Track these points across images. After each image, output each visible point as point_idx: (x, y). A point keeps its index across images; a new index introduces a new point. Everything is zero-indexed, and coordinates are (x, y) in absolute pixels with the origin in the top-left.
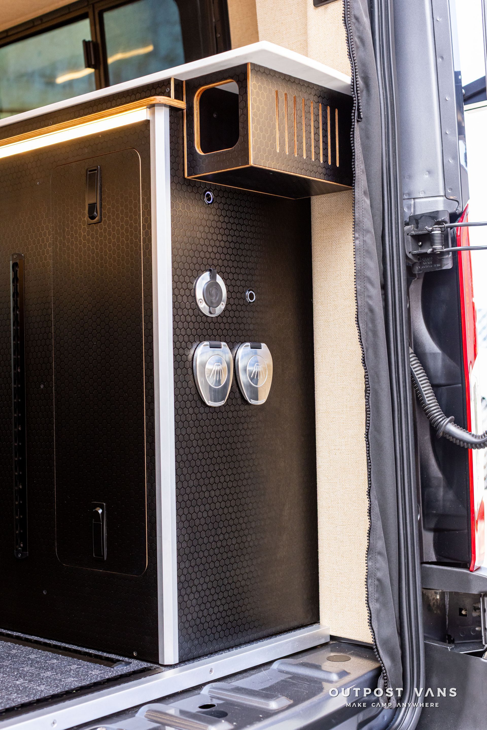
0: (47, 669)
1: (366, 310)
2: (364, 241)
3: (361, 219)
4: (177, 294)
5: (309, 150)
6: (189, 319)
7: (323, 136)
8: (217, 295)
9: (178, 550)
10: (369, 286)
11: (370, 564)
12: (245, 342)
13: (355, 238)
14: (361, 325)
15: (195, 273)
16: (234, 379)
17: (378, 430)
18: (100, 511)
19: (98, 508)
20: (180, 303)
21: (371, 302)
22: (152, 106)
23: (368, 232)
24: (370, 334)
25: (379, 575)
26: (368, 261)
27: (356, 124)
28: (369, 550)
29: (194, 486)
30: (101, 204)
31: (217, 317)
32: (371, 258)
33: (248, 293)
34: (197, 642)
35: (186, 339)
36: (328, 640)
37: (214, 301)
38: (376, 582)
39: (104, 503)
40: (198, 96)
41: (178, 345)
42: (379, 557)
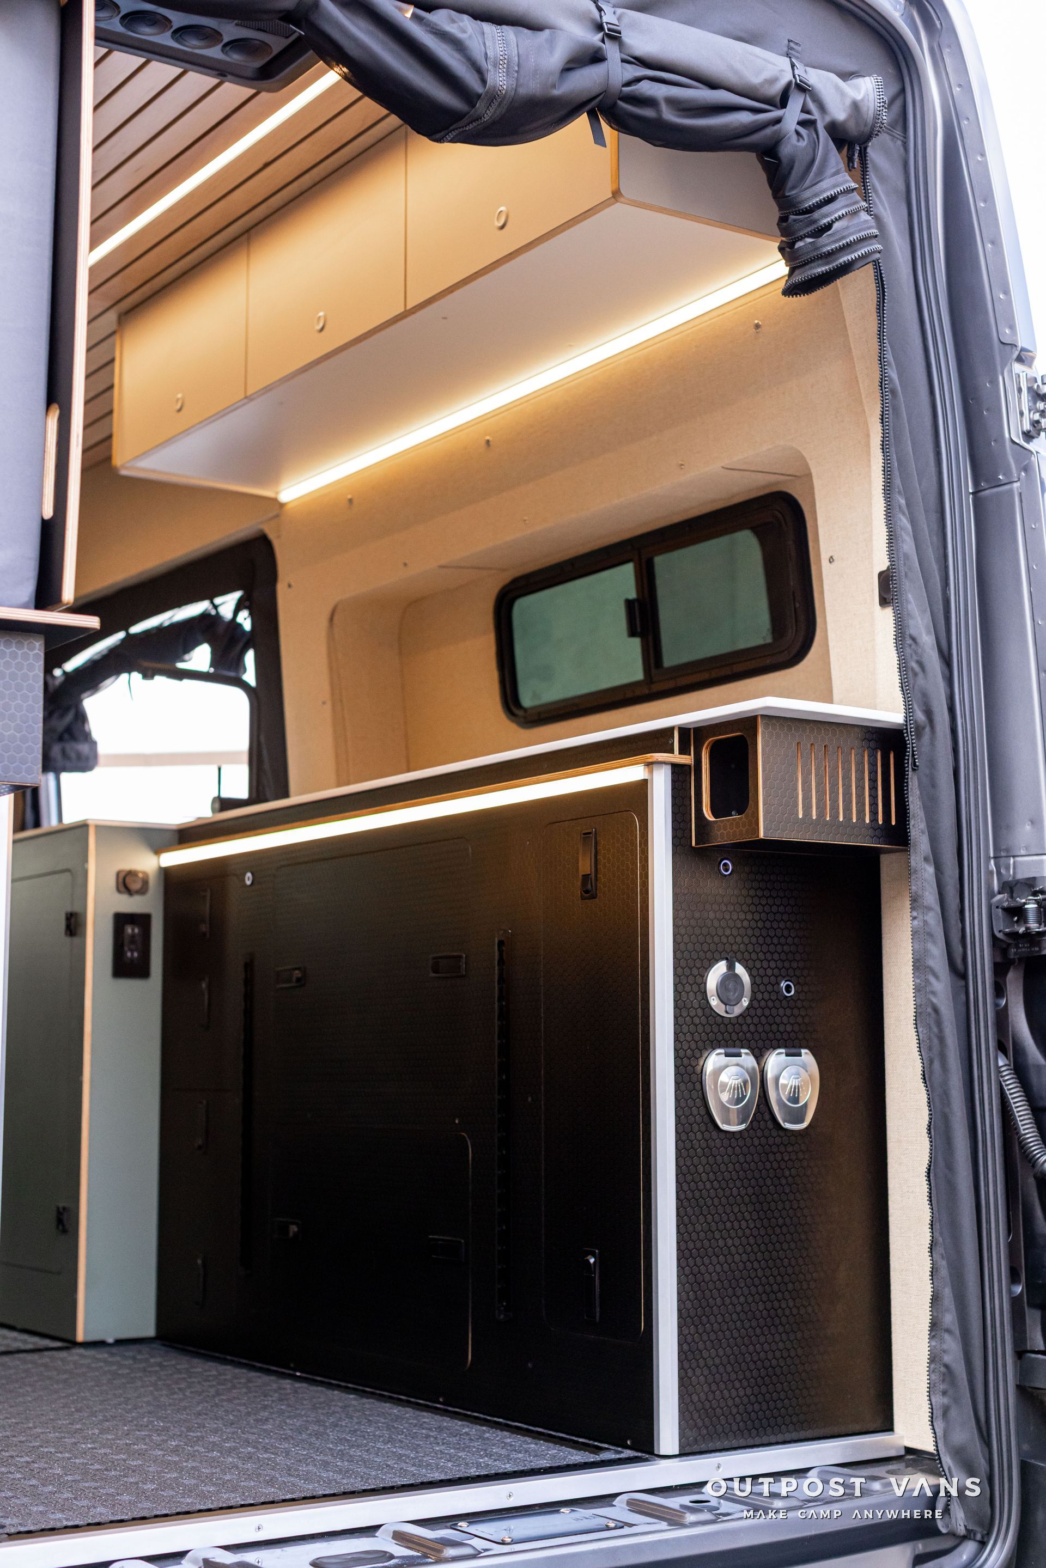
0: (520, 1452)
1: (929, 1010)
2: (925, 922)
3: (920, 893)
4: (680, 990)
5: (848, 809)
6: (697, 1021)
7: (869, 788)
8: (735, 990)
9: (679, 1311)
10: (932, 979)
11: (934, 1343)
12: (779, 1047)
13: (914, 918)
14: (920, 1030)
15: (706, 963)
16: (762, 1095)
17: (950, 1166)
18: (592, 1260)
19: (590, 1256)
20: (684, 1002)
21: (934, 1000)
22: (649, 765)
23: (929, 909)
24: (936, 1041)
25: (947, 1359)
26: (930, 946)
27: (910, 773)
28: (935, 1325)
29: (702, 1231)
30: (596, 876)
31: (737, 1017)
32: (934, 942)
33: (783, 985)
34: (705, 1432)
35: (693, 1045)
36: (902, 1452)
37: (731, 998)
38: (943, 1369)
39: (598, 1249)
40: (707, 748)
41: (682, 1053)
42: (947, 1336)
